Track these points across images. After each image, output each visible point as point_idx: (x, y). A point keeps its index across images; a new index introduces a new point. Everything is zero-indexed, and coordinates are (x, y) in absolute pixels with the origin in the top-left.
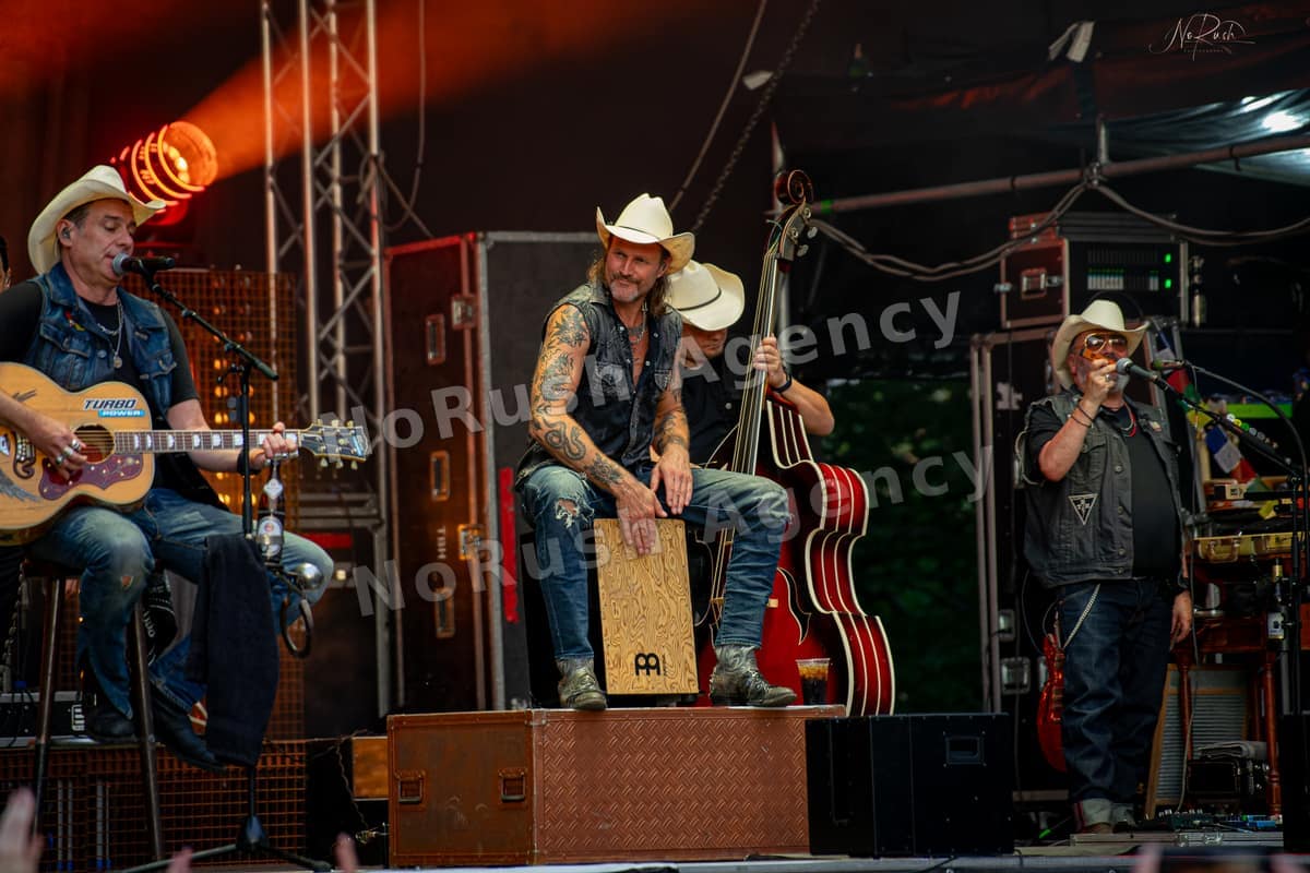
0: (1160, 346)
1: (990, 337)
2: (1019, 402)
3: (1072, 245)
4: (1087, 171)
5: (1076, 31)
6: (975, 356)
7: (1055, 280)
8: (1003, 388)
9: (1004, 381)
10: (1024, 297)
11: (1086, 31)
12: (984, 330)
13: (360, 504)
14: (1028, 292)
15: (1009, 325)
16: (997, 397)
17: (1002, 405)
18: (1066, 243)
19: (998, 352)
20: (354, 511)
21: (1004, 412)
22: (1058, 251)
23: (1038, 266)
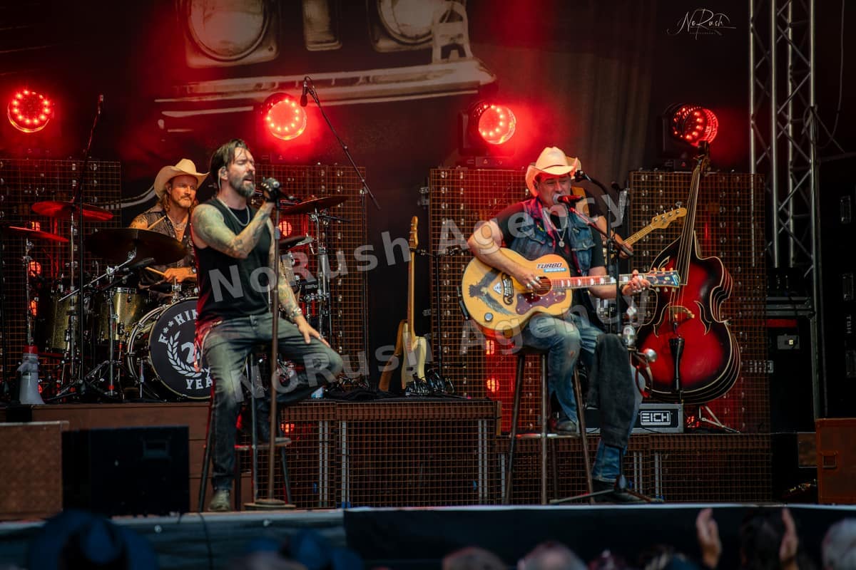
13: (802, 302)
20: (798, 307)
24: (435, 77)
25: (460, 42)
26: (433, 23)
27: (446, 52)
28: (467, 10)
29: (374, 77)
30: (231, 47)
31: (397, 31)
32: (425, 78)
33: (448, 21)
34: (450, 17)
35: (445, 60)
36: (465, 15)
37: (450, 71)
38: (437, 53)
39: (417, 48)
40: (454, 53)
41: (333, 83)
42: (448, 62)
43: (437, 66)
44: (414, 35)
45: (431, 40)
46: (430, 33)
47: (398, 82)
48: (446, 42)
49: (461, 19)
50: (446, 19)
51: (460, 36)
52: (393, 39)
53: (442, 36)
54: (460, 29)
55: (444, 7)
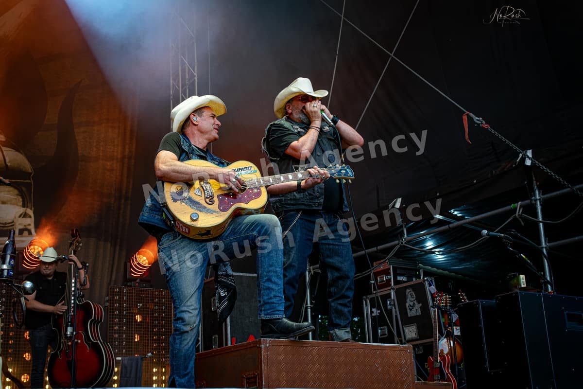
0: (430, 285)
1: (369, 296)
2: (379, 313)
3: (393, 267)
4: (401, 240)
5: (396, 201)
6: (364, 302)
7: (389, 277)
8: (374, 310)
9: (374, 308)
10: (379, 284)
11: (399, 201)
12: (366, 295)
14: (380, 282)
15: (374, 292)
16: (372, 312)
17: (373, 315)
18: (391, 266)
19: (372, 300)
21: (375, 316)
22: (389, 269)
23: (383, 274)
25: (29, 227)
26: (15, 217)
27: (22, 232)
28: (34, 213)
33: (23, 217)
34: (25, 215)
35: (20, 236)
36: (32, 215)
37: (23, 241)
38: (17, 232)
39: (6, 228)
40: (26, 233)
42: (22, 237)
44: (4, 222)
45: (13, 225)
46: (13, 222)
48: (22, 227)
49: (30, 217)
50: (22, 216)
51: (29, 225)
53: (19, 224)
54: (30, 222)
55: (22, 210)
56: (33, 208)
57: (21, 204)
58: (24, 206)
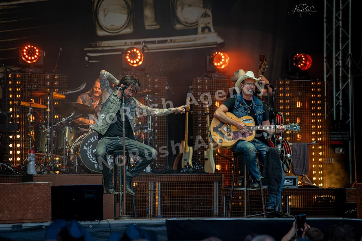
24: (199, 40)
25: (209, 25)
26: (198, 18)
27: (203, 30)
29: (174, 40)
30: (115, 27)
31: (184, 21)
32: (195, 40)
33: (204, 17)
34: (205, 15)
35: (203, 33)
36: (211, 14)
37: (205, 38)
38: (200, 30)
39: (192, 28)
40: (207, 30)
41: (157, 42)
42: (204, 34)
43: (200, 35)
44: (190, 23)
45: (197, 25)
46: (197, 22)
47: (184, 42)
48: (203, 26)
49: (209, 16)
50: (204, 16)
51: (209, 23)
52: (182, 24)
53: (202, 23)
54: (209, 20)
55: (202, 11)
56: (211, 9)
57: (202, 5)
58: (204, 7)
